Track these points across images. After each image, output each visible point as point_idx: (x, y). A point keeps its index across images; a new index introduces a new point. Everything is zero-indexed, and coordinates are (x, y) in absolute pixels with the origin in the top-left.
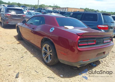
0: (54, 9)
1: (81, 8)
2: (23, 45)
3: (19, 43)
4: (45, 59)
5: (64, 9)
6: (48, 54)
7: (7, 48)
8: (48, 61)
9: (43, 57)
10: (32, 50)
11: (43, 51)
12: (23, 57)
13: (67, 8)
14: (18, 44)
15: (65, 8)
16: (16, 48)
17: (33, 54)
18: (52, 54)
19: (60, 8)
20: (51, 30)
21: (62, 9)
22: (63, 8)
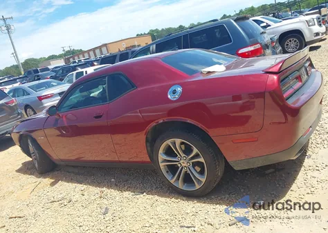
0: (68, 59)
1: (137, 35)
2: (71, 180)
3: (53, 180)
4: (180, 185)
5: (98, 51)
6: (183, 165)
7: (34, 210)
8: (195, 185)
9: (172, 181)
10: (113, 180)
11: (162, 165)
12: (107, 209)
13: (105, 45)
14: (53, 184)
15: (100, 48)
16: (60, 196)
17: (127, 190)
18: (202, 160)
19: (81, 52)
20: (174, 93)
21: (92, 53)
22: (94, 50)
